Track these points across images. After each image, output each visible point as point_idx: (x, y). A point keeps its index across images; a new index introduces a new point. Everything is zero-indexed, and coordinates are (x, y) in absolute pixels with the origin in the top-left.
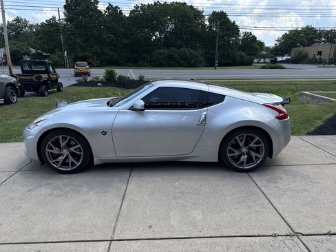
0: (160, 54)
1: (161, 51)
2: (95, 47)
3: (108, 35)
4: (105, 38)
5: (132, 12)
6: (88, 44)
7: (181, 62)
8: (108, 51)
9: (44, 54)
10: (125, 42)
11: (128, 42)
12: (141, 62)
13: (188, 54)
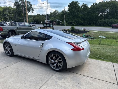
0: (100, 21)
1: (101, 20)
2: (76, 19)
3: (81, 15)
4: (80, 16)
5: (92, 6)
6: (74, 18)
7: (110, 24)
8: (80, 20)
9: (60, 21)
10: (87, 17)
11: (88, 17)
12: (92, 24)
13: (113, 21)
